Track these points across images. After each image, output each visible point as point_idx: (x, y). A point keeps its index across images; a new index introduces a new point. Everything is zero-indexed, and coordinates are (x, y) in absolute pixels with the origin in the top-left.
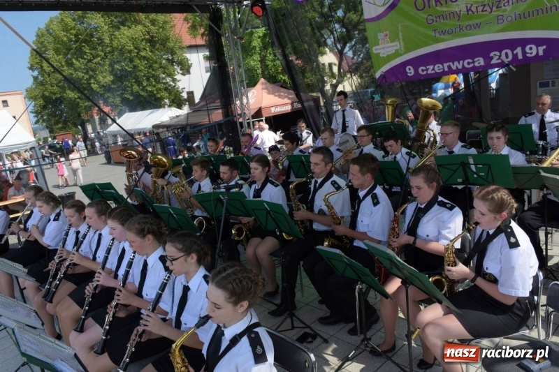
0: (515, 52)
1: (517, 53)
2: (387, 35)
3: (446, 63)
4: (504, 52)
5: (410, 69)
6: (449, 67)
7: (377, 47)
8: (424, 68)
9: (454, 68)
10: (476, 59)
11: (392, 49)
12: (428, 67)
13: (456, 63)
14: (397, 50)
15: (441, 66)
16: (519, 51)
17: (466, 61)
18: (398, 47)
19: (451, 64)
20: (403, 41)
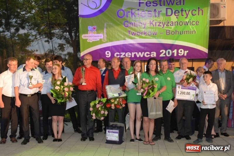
0: (173, 52)
1: (174, 53)
2: (95, 28)
3: (134, 52)
4: (167, 51)
5: (108, 53)
6: (135, 55)
7: (86, 35)
8: (119, 54)
9: (138, 56)
10: (152, 53)
11: (97, 38)
12: (121, 53)
13: (140, 53)
14: (101, 39)
15: (130, 54)
16: (175, 51)
17: (146, 53)
18: (102, 38)
19: (137, 53)
20: (107, 34)
